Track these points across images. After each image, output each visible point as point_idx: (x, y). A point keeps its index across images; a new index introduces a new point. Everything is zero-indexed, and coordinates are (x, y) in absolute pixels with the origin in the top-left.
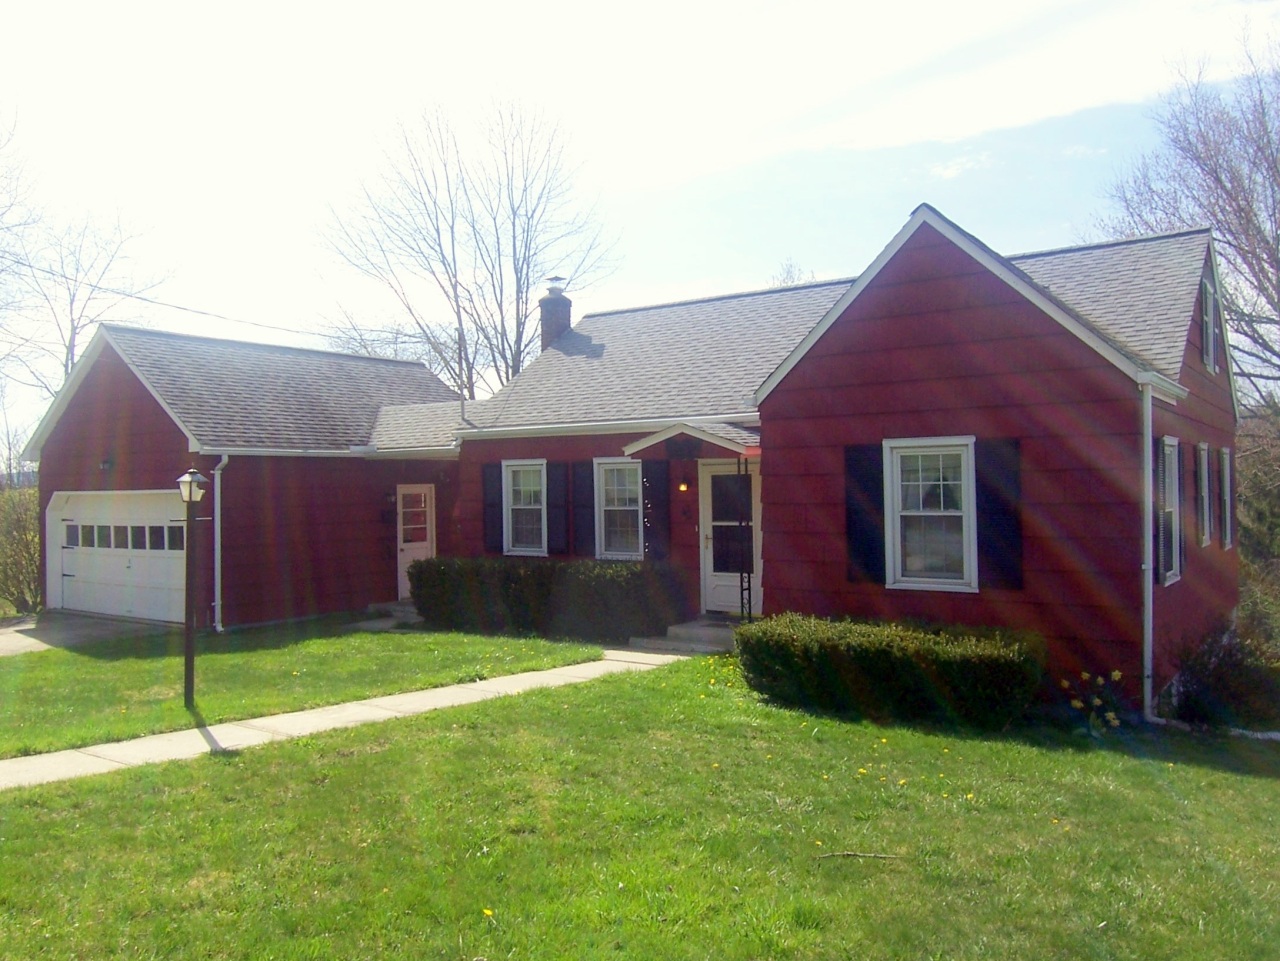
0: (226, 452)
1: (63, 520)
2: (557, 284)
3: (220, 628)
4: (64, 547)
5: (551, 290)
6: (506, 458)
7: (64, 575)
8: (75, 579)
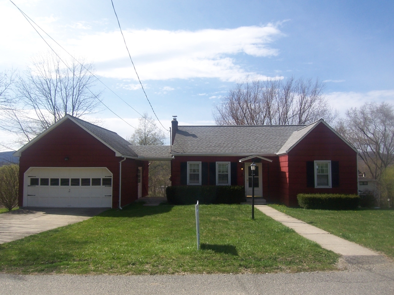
0: (125, 157)
1: (29, 177)
2: (175, 118)
3: (121, 208)
4: (29, 186)
5: (174, 119)
6: (188, 161)
7: (28, 195)
8: (35, 196)
